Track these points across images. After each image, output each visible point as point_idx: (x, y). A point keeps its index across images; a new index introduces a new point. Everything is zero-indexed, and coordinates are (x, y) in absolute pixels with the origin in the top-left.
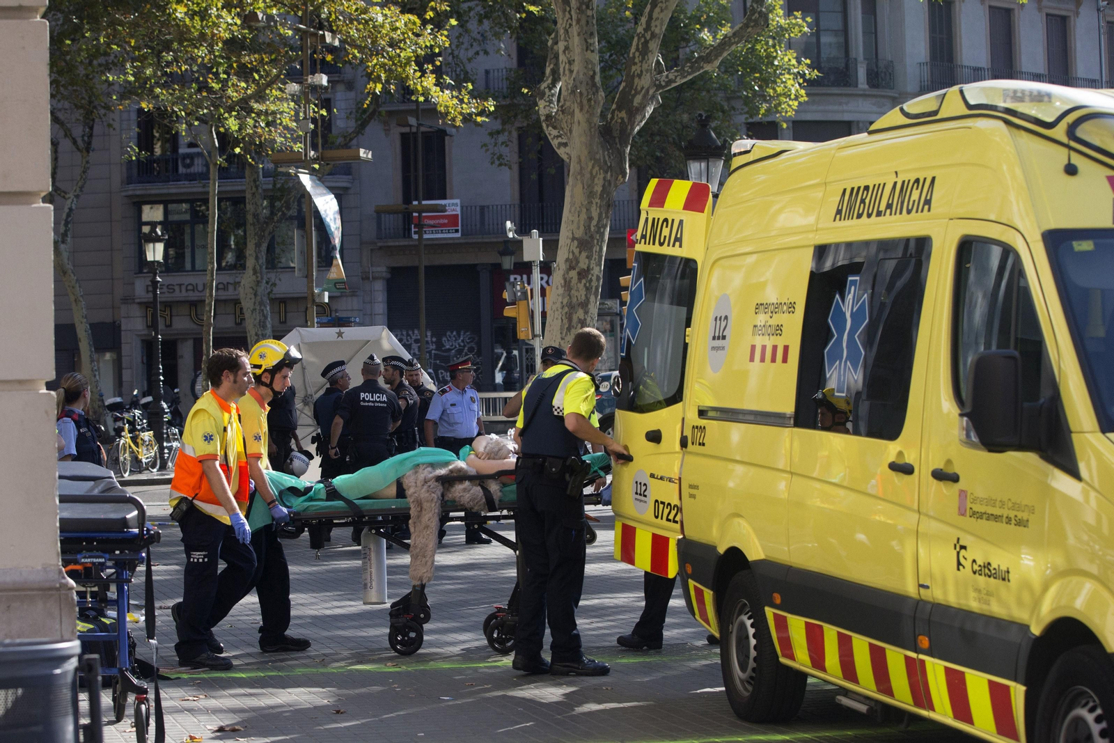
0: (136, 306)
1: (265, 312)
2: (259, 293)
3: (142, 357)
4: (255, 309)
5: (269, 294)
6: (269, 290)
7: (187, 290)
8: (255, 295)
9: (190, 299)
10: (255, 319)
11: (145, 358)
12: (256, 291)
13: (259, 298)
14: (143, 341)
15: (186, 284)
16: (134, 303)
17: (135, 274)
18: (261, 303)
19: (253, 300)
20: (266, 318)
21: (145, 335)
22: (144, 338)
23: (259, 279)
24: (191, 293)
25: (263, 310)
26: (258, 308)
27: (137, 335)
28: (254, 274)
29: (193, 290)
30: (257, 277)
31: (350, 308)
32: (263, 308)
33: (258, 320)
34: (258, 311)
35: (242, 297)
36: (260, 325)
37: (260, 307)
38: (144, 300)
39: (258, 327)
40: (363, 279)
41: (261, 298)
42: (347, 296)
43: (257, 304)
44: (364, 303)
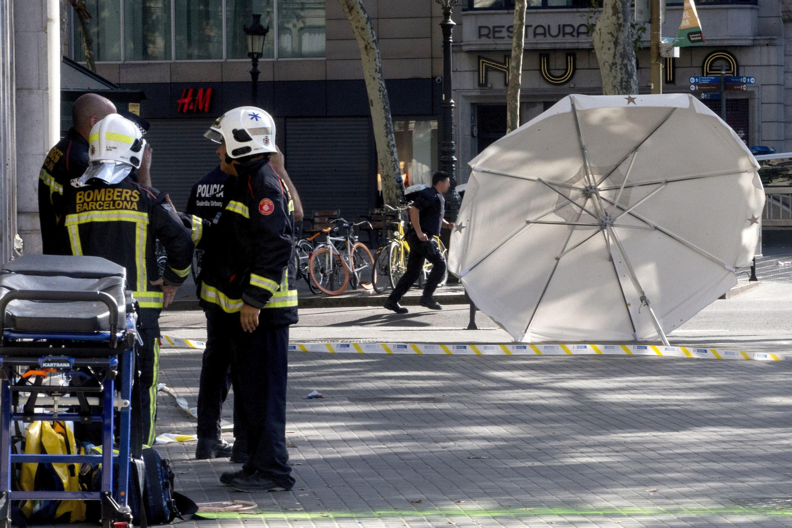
0: (464, 56)
1: (629, 68)
2: (621, 41)
3: (472, 128)
4: (614, 64)
5: (635, 42)
6: (636, 37)
7: (535, 35)
8: (616, 43)
9: (539, 47)
10: (615, 77)
11: (475, 129)
12: (617, 39)
13: (620, 48)
14: (473, 105)
15: (535, 25)
16: (461, 51)
17: (464, 10)
18: (624, 56)
19: (612, 51)
20: (630, 76)
21: (476, 97)
22: (474, 101)
23: (621, 21)
24: (540, 39)
25: (626, 65)
26: (619, 61)
27: (464, 96)
28: (614, 14)
29: (544, 34)
30: (618, 18)
31: (765, 62)
32: (626, 61)
33: (619, 79)
34: (619, 67)
35: (597, 45)
36: (621, 85)
37: (623, 60)
38: (474, 48)
39: (619, 88)
40: (785, 21)
41: (624, 48)
42: (761, 45)
43: (618, 56)
44: (785, 55)
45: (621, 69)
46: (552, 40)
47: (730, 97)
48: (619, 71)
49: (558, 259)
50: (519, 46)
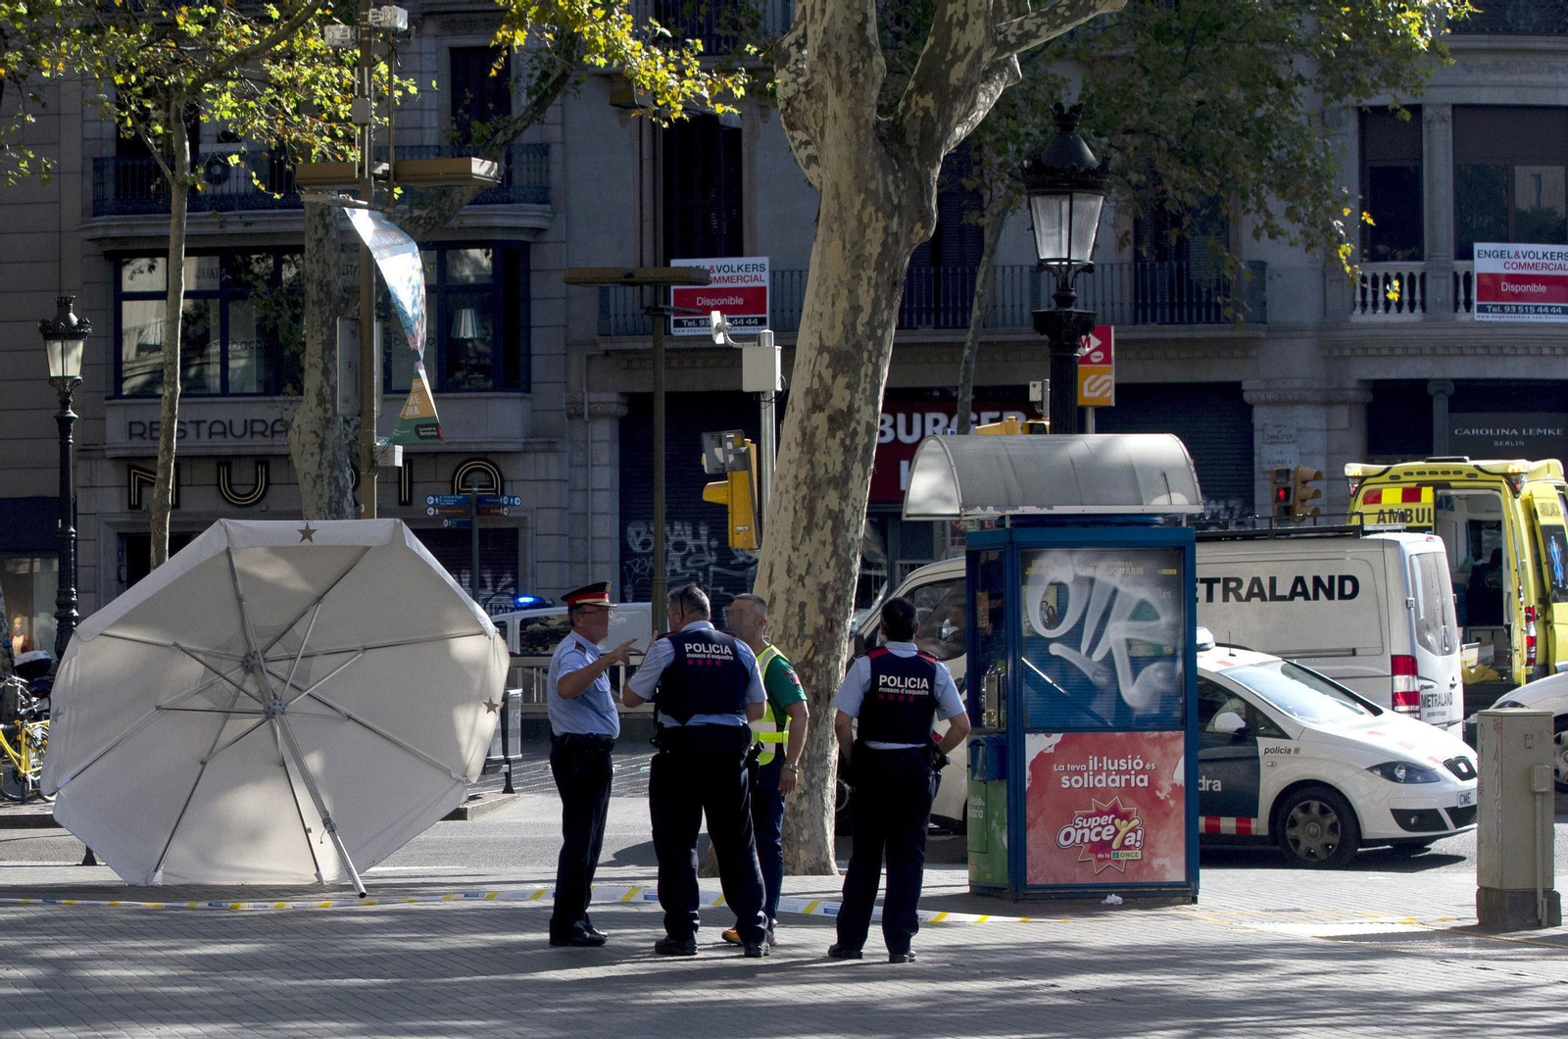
0: (107, 464)
1: (341, 482)
2: (329, 443)
3: (119, 569)
4: (320, 476)
5: (351, 444)
6: (351, 437)
7: (211, 434)
8: (322, 447)
9: (216, 452)
10: (321, 496)
11: (124, 571)
12: (324, 440)
13: (328, 454)
14: (121, 536)
15: (210, 420)
16: (105, 457)
17: (107, 398)
18: (334, 465)
19: (317, 458)
20: (342, 493)
21: (125, 524)
22: (122, 531)
23: (330, 414)
24: (218, 440)
25: (336, 479)
26: (326, 472)
27: (106, 523)
28: (318, 405)
29: (224, 434)
30: (326, 411)
31: (542, 476)
32: (336, 473)
33: (326, 499)
34: (326, 481)
35: (295, 449)
36: (330, 508)
37: (332, 471)
38: (122, 453)
39: (327, 511)
40: (570, 417)
41: (334, 453)
42: (536, 452)
43: (325, 465)
44: (571, 466)
45: (330, 484)
46: (235, 442)
47: (485, 526)
48: (326, 486)
49: (203, 763)
50: (169, 448)
